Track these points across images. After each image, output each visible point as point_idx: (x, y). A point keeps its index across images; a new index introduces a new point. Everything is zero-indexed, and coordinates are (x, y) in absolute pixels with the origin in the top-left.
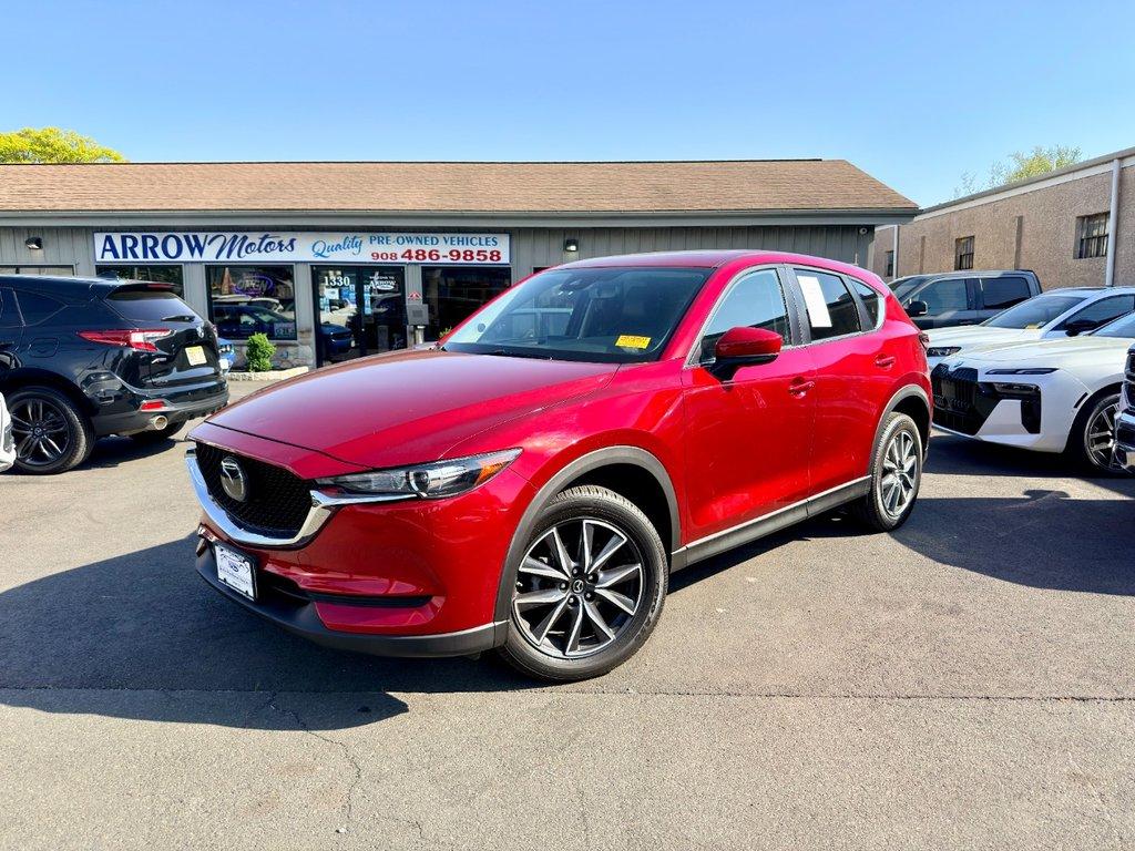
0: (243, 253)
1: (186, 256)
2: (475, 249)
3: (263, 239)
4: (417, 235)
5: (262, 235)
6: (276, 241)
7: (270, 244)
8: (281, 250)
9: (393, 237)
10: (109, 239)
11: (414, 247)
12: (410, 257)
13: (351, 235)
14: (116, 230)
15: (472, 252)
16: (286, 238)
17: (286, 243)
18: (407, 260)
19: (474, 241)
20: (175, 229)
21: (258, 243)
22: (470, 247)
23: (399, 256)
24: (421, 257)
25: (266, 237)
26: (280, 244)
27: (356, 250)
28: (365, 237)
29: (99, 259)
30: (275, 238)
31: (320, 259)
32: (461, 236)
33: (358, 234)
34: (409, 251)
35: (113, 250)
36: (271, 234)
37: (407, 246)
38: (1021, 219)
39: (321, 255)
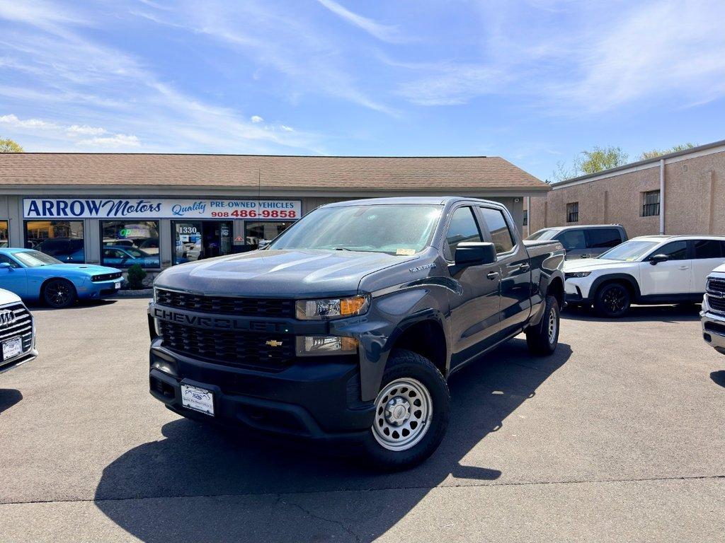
0: (125, 212)
1: (86, 214)
2: (279, 210)
3: (139, 204)
4: (242, 201)
5: (139, 201)
6: (148, 205)
7: (144, 206)
8: (151, 211)
9: (226, 202)
10: (34, 203)
11: (240, 209)
12: (237, 215)
13: (198, 201)
14: (39, 197)
15: (277, 212)
16: (155, 203)
17: (154, 206)
18: (234, 217)
19: (279, 205)
20: (80, 197)
21: (136, 205)
22: (276, 209)
23: (230, 214)
24: (244, 215)
25: (141, 202)
26: (151, 207)
27: (201, 210)
28: (208, 202)
29: (26, 216)
30: (147, 203)
31: (177, 216)
32: (270, 202)
33: (203, 201)
34: (236, 211)
35: (37, 210)
36: (145, 200)
37: (235, 208)
38: (606, 192)
39: (178, 214)
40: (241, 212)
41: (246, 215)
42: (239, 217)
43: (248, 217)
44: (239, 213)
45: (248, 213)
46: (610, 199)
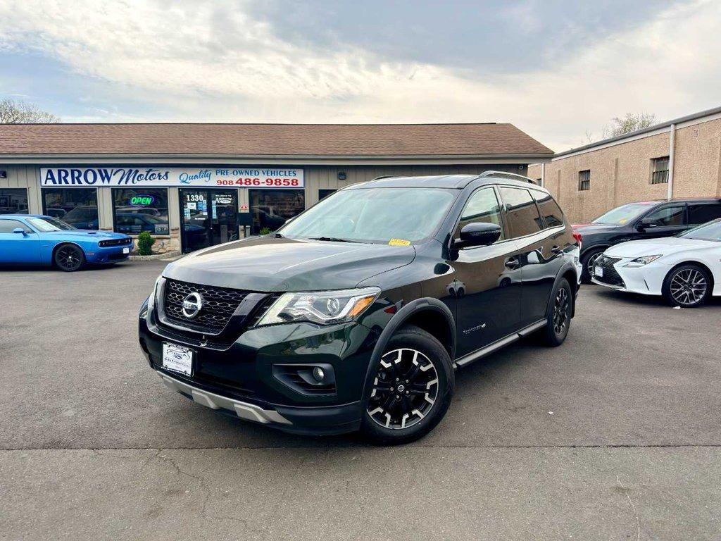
0: (136, 180)
1: (99, 182)
2: (282, 178)
3: (148, 172)
4: (245, 169)
5: (148, 169)
6: (157, 173)
7: (153, 175)
8: (160, 179)
9: (231, 171)
10: (50, 172)
11: (244, 177)
12: (241, 183)
13: (204, 170)
14: (55, 166)
15: (280, 180)
16: (163, 171)
17: (163, 174)
18: (239, 185)
19: (282, 173)
20: (92, 166)
21: (145, 174)
22: (279, 177)
23: (234, 182)
24: (248, 183)
25: (150, 170)
26: (159, 175)
27: (207, 179)
28: (213, 171)
29: (43, 184)
30: (156, 171)
31: (184, 184)
32: (273, 170)
33: (208, 169)
34: (241, 180)
35: (53, 178)
36: (153, 169)
37: (239, 176)
38: (617, 160)
39: (185, 182)
40: (246, 180)
41: (250, 183)
42: (244, 185)
43: (252, 185)
44: (243, 181)
45: (252, 182)
46: (621, 167)
